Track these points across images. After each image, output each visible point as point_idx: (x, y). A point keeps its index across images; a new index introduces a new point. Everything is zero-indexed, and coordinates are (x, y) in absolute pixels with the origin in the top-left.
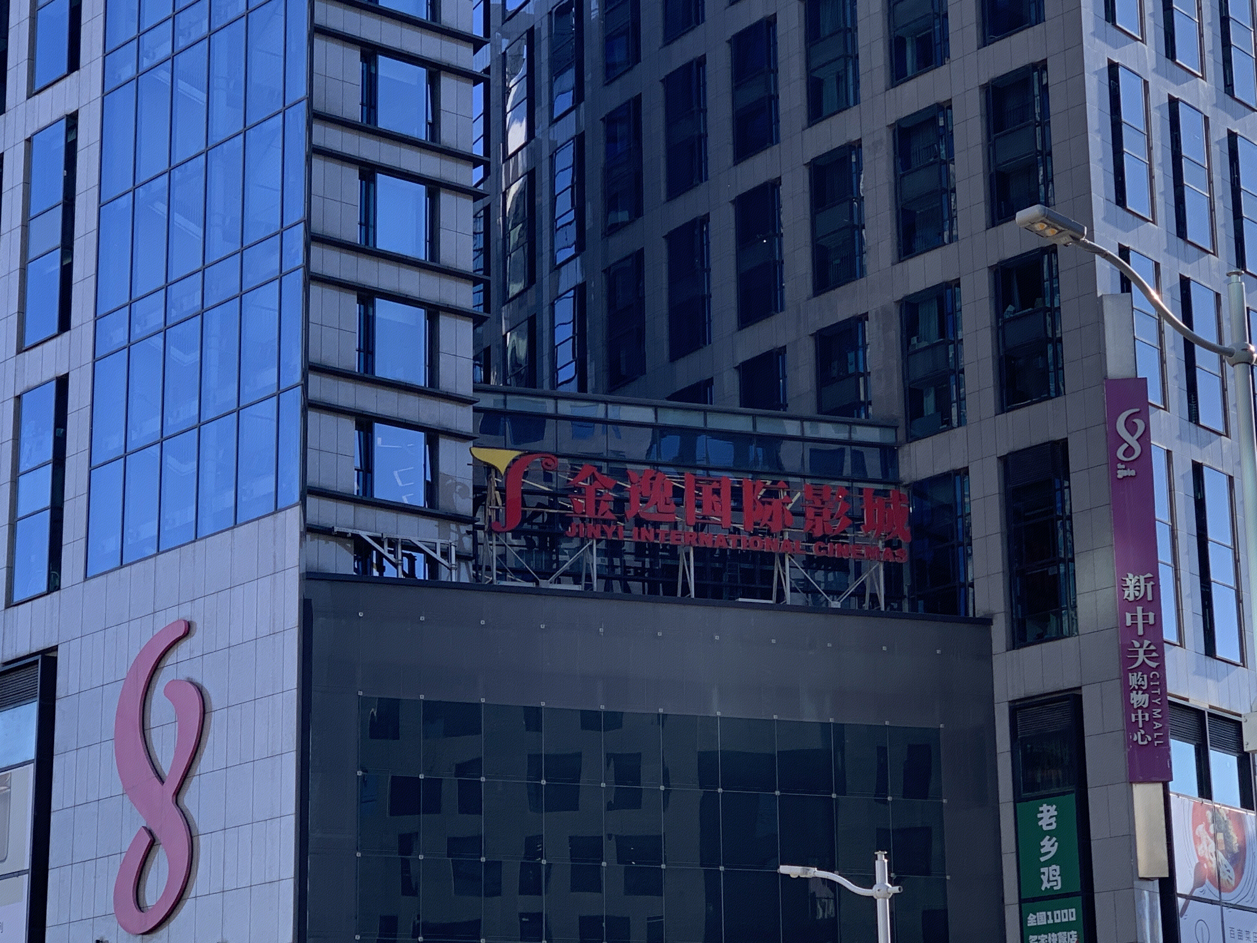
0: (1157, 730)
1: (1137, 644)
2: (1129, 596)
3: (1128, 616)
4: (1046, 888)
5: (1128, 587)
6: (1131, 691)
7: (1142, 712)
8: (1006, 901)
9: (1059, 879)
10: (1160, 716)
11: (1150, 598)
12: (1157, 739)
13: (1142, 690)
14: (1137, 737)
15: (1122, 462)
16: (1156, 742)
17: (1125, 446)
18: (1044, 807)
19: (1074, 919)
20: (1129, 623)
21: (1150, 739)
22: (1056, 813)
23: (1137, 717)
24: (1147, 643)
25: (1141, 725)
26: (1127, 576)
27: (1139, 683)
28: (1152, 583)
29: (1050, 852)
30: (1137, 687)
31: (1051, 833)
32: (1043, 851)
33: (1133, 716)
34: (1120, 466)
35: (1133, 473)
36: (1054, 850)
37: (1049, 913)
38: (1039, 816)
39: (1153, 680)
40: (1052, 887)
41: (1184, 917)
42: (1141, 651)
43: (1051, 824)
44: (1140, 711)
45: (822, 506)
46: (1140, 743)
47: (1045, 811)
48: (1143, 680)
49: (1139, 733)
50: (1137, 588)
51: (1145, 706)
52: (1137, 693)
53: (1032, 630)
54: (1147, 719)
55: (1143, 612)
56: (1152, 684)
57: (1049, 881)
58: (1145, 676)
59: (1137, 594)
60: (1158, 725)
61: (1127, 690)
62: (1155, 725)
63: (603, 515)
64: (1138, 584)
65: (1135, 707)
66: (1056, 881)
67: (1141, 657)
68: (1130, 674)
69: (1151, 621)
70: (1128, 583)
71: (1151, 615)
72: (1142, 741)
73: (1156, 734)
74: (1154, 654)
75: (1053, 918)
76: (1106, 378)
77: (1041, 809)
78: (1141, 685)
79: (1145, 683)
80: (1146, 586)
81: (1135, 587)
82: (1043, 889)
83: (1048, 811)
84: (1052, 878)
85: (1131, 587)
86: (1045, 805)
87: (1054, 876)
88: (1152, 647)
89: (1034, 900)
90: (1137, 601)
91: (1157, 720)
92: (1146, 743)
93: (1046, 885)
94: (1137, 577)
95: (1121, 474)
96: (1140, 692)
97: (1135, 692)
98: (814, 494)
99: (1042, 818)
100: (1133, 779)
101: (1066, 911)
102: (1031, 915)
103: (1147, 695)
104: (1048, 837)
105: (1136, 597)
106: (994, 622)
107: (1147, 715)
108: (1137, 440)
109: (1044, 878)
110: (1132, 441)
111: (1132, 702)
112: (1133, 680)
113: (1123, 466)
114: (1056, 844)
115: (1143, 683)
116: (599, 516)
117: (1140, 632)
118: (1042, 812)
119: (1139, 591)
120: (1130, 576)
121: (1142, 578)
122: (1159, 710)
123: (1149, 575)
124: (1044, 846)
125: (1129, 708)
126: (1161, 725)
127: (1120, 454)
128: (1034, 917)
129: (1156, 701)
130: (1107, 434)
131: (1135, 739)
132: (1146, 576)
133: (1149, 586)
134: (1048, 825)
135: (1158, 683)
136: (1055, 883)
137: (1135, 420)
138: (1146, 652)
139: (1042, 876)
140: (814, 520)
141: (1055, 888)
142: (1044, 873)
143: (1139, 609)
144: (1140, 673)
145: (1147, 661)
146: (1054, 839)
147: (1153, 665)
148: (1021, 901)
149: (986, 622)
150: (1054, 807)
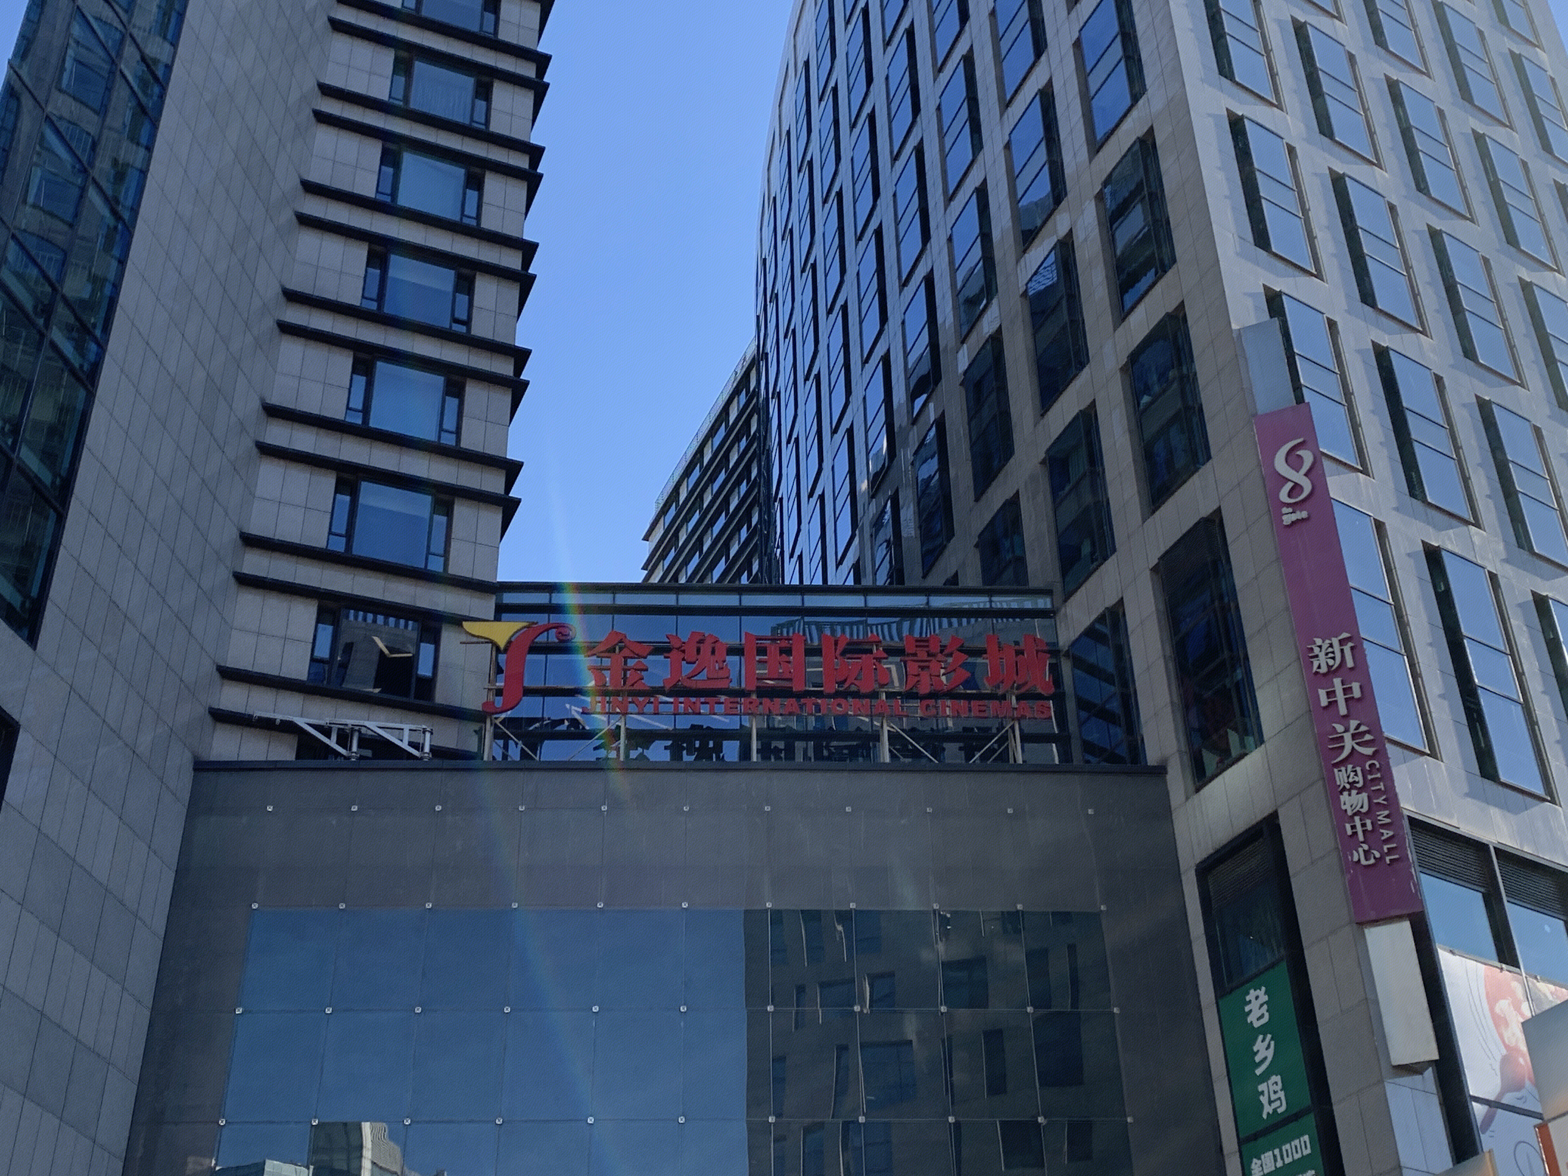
0: (1387, 841)
1: (1340, 728)
2: (1319, 667)
3: (1322, 693)
4: (1268, 1113)
5: (1317, 656)
6: (1341, 793)
7: (1361, 820)
8: (1225, 1152)
9: (1282, 1094)
10: (1388, 821)
11: (1350, 663)
12: (1388, 854)
13: (1356, 788)
14: (1358, 855)
16: (1388, 859)
17: (1289, 485)
18: (1253, 993)
19: (1309, 1151)
20: (1324, 701)
21: (1378, 855)
22: (1266, 998)
23: (1353, 827)
24: (1353, 724)
25: (1361, 837)
26: (1314, 643)
27: (1351, 780)
28: (1350, 644)
29: (1265, 1058)
30: (1348, 786)
31: (1263, 1030)
32: (1258, 1059)
33: (1348, 826)
34: (1285, 510)
35: (1304, 514)
36: (1270, 1054)
37: (1277, 1151)
38: (1247, 1009)
39: (1370, 773)
40: (1275, 1110)
41: (1488, 1133)
42: (1347, 737)
43: (1262, 1016)
44: (1357, 819)
45: (929, 658)
46: (1364, 862)
47: (1253, 1000)
48: (1356, 775)
49: (1360, 850)
50: (1331, 655)
51: (1365, 809)
52: (1350, 795)
54: (1369, 827)
55: (1343, 684)
56: (1370, 777)
57: (1270, 1102)
58: (1358, 769)
59: (1331, 662)
60: (1387, 833)
61: (1335, 792)
62: (1382, 834)
63: (633, 685)
64: (1330, 650)
65: (1350, 813)
66: (1279, 1099)
67: (1349, 743)
68: (1336, 770)
69: (1357, 693)
70: (1316, 650)
71: (1356, 686)
72: (1367, 859)
73: (1385, 848)
74: (1368, 737)
75: (1282, 1158)
76: (1255, 415)
77: (1248, 998)
78: (1355, 782)
79: (1360, 778)
80: (1342, 651)
81: (1327, 654)
82: (1265, 1116)
83: (1257, 998)
84: (1273, 1097)
85: (1322, 655)
86: (1252, 991)
87: (1275, 1092)
88: (1363, 728)
89: (1255, 1137)
90: (1332, 672)
91: (1384, 826)
92: (1372, 861)
93: (1268, 1109)
94: (1328, 641)
95: (1287, 519)
96: (1354, 792)
97: (1346, 793)
98: (917, 646)
99: (1251, 1011)
100: (1363, 924)
101: (1297, 1142)
102: (1255, 1160)
103: (1364, 795)
104: (1261, 1037)
105: (1329, 667)
106: (1169, 769)
107: (1368, 822)
108: (1306, 475)
109: (1264, 1099)
110: (1299, 477)
111: (1344, 807)
112: (1342, 777)
113: (1290, 510)
114: (1272, 1043)
115: (1356, 779)
116: (627, 687)
117: (1343, 710)
118: (1250, 1002)
119: (1333, 658)
120: (1319, 641)
121: (1335, 641)
122: (1386, 812)
123: (1345, 635)
124: (1258, 1051)
125: (1341, 817)
126: (1391, 833)
127: (1283, 496)
128: (1259, 1162)
129: (1380, 800)
130: (1263, 479)
131: (1356, 859)
132: (1341, 637)
133: (1347, 649)
134: (1258, 1019)
135: (1379, 775)
136: (1278, 1103)
137: (1298, 453)
138: (1354, 736)
139: (1261, 1098)
141: (1280, 1111)
142: (1262, 1093)
143: (1337, 681)
144: (1350, 767)
145: (1357, 747)
146: (1269, 1036)
147: (1368, 751)
148: (1240, 1143)
149: (1160, 771)
150: (1263, 989)
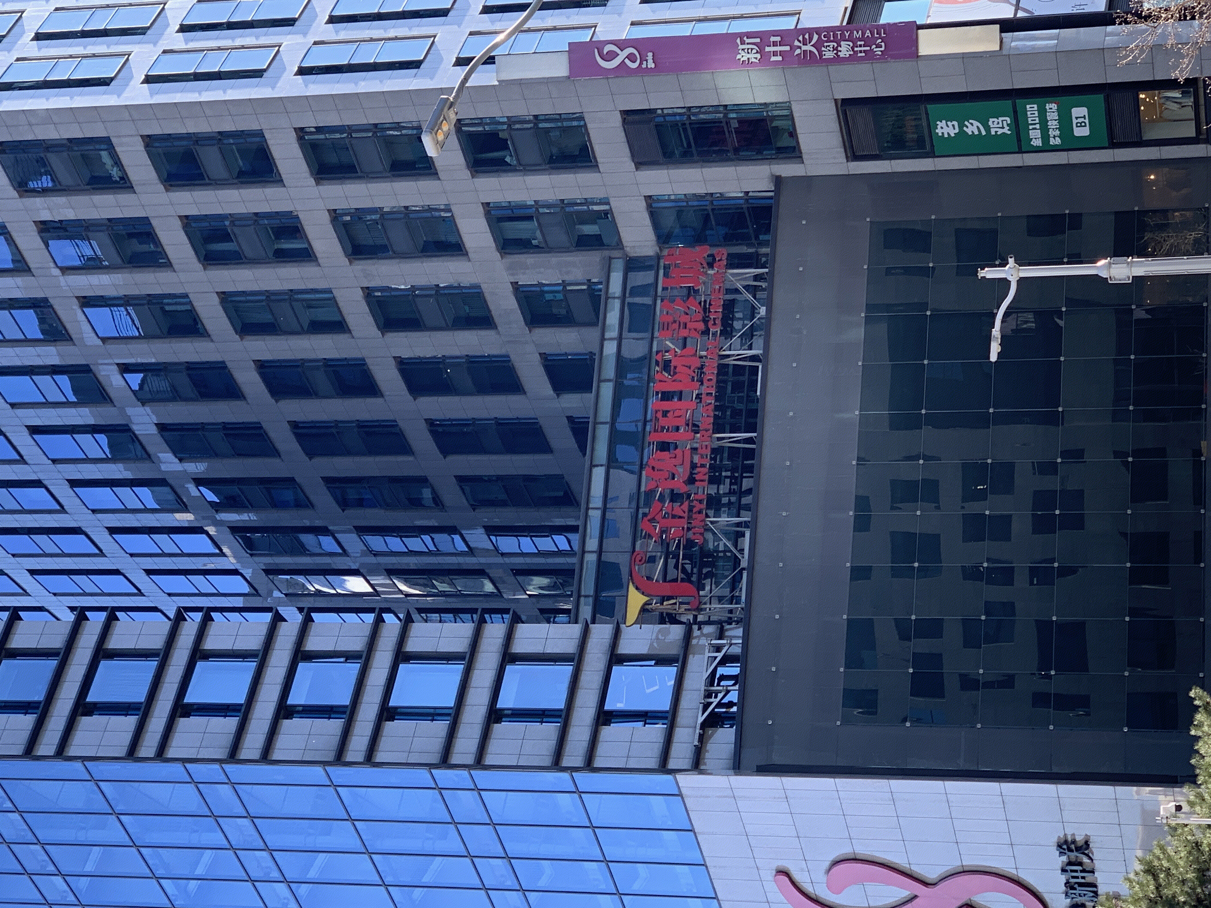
0: (872, 33)
1: (798, 51)
2: (756, 58)
3: (773, 59)
4: (1009, 130)
5: (748, 59)
6: (838, 56)
7: (857, 47)
8: (1020, 164)
9: (1001, 119)
10: (860, 32)
11: (758, 40)
12: (880, 34)
13: (837, 47)
14: (878, 51)
15: (641, 63)
16: (883, 35)
17: (627, 61)
18: (939, 131)
19: (1035, 106)
20: (779, 58)
21: (880, 40)
22: (944, 122)
23: (861, 52)
24: (797, 43)
25: (868, 48)
26: (739, 59)
27: (832, 49)
28: (745, 38)
29: (978, 127)
30: (835, 52)
31: (961, 126)
32: (976, 133)
33: (859, 55)
34: (644, 66)
35: (650, 55)
36: (976, 123)
37: (1031, 127)
38: (946, 136)
39: (829, 38)
40: (1008, 125)
41: (1034, 11)
42: (804, 48)
43: (953, 125)
44: (856, 49)
45: (678, 322)
46: (883, 49)
47: (943, 131)
48: (829, 46)
49: (875, 50)
50: (750, 51)
51: (851, 44)
52: (840, 51)
53: (785, 141)
54: (862, 43)
55: (770, 46)
56: (832, 39)
57: (1003, 128)
58: (826, 44)
59: (755, 51)
60: (868, 34)
61: (837, 60)
62: (868, 36)
63: (684, 512)
64: (746, 51)
65: (852, 53)
66: (1002, 121)
67: (808, 48)
68: (824, 57)
69: (778, 39)
70: (745, 58)
71: (773, 39)
72: (881, 47)
73: (876, 35)
74: (807, 36)
75: (1035, 124)
76: (568, 77)
77: (940, 134)
78: (833, 48)
79: (832, 44)
80: (748, 44)
81: (748, 53)
82: (1009, 132)
83: (942, 128)
84: (1000, 125)
85: (749, 56)
86: (937, 131)
87: (998, 123)
88: (801, 38)
89: (1019, 140)
90: (761, 51)
91: (863, 34)
92: (883, 44)
93: (1006, 130)
94: (740, 51)
95: (651, 65)
96: (839, 49)
97: (839, 53)
98: (668, 329)
99: (948, 133)
100: (915, 55)
101: (1029, 113)
102: (1032, 143)
103: (842, 43)
104: (965, 128)
105: (757, 52)
106: (777, 174)
107: (859, 43)
108: (622, 51)
109: (1000, 131)
110: (623, 55)
111: (848, 56)
112: (829, 54)
113: (645, 62)
114: (970, 121)
115: (831, 46)
116: (686, 515)
117: (787, 48)
118: (943, 133)
119: (752, 49)
120: (739, 57)
121: (741, 47)
122: (855, 32)
123: (738, 41)
124: (972, 132)
125: (853, 58)
126: (868, 31)
127: (634, 66)
128: (1034, 140)
129: (847, 35)
130: (617, 77)
131: (880, 53)
132: (739, 43)
133: (747, 41)
134: (954, 129)
135: (832, 33)
136: (1005, 122)
137: (605, 52)
138: (805, 44)
139: (998, 133)
140: (690, 330)
141: (1009, 122)
142: (996, 132)
143: (767, 49)
144: (823, 49)
145: (812, 44)
146: (966, 123)
147: (816, 37)
148: (1020, 152)
149: (778, 180)
150: (938, 123)
